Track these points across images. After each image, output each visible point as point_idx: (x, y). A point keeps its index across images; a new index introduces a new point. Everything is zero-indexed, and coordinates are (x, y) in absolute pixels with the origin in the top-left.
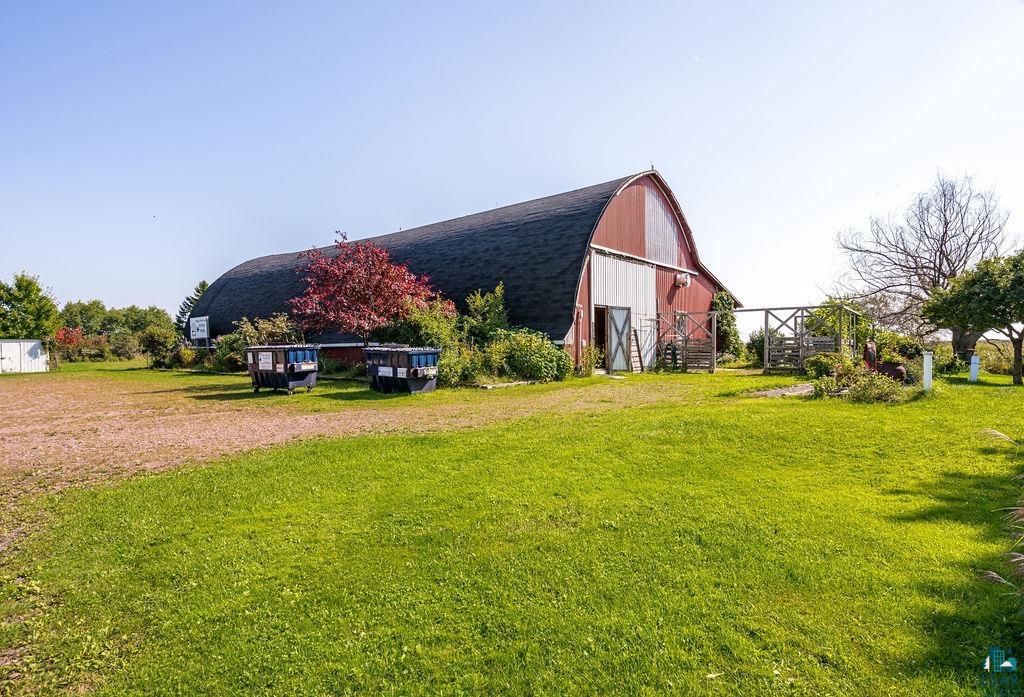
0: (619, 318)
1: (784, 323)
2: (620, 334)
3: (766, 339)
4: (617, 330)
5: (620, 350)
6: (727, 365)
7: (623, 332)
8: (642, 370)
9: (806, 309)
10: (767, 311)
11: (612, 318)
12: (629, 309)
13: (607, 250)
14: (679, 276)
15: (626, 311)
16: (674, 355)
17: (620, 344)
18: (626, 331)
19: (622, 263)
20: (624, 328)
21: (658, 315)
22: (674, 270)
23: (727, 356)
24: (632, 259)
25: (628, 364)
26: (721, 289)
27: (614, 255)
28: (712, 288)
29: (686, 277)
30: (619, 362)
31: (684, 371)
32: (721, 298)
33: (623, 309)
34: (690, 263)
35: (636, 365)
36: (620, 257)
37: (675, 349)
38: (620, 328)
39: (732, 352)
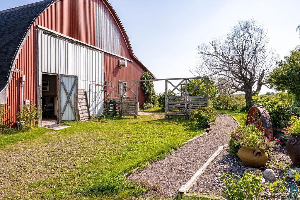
0: (68, 84)
1: (176, 88)
2: (68, 95)
3: (166, 97)
4: (66, 91)
5: (68, 106)
6: (149, 110)
7: (71, 93)
8: (90, 118)
9: (188, 79)
10: (167, 81)
11: (62, 83)
12: (76, 77)
13: (57, 33)
14: (120, 61)
15: (73, 79)
16: (114, 106)
17: (69, 101)
18: (74, 92)
19: (75, 46)
20: (72, 90)
21: (105, 83)
22: (117, 57)
23: (150, 105)
24: (84, 45)
25: (75, 116)
26: (146, 71)
27: (66, 39)
28: (141, 70)
29: (125, 61)
30: (68, 114)
31: (120, 118)
32: (146, 75)
33: (72, 76)
34: (128, 54)
35: (83, 115)
36: (72, 41)
37: (115, 103)
38: (69, 91)
39: (152, 103)
